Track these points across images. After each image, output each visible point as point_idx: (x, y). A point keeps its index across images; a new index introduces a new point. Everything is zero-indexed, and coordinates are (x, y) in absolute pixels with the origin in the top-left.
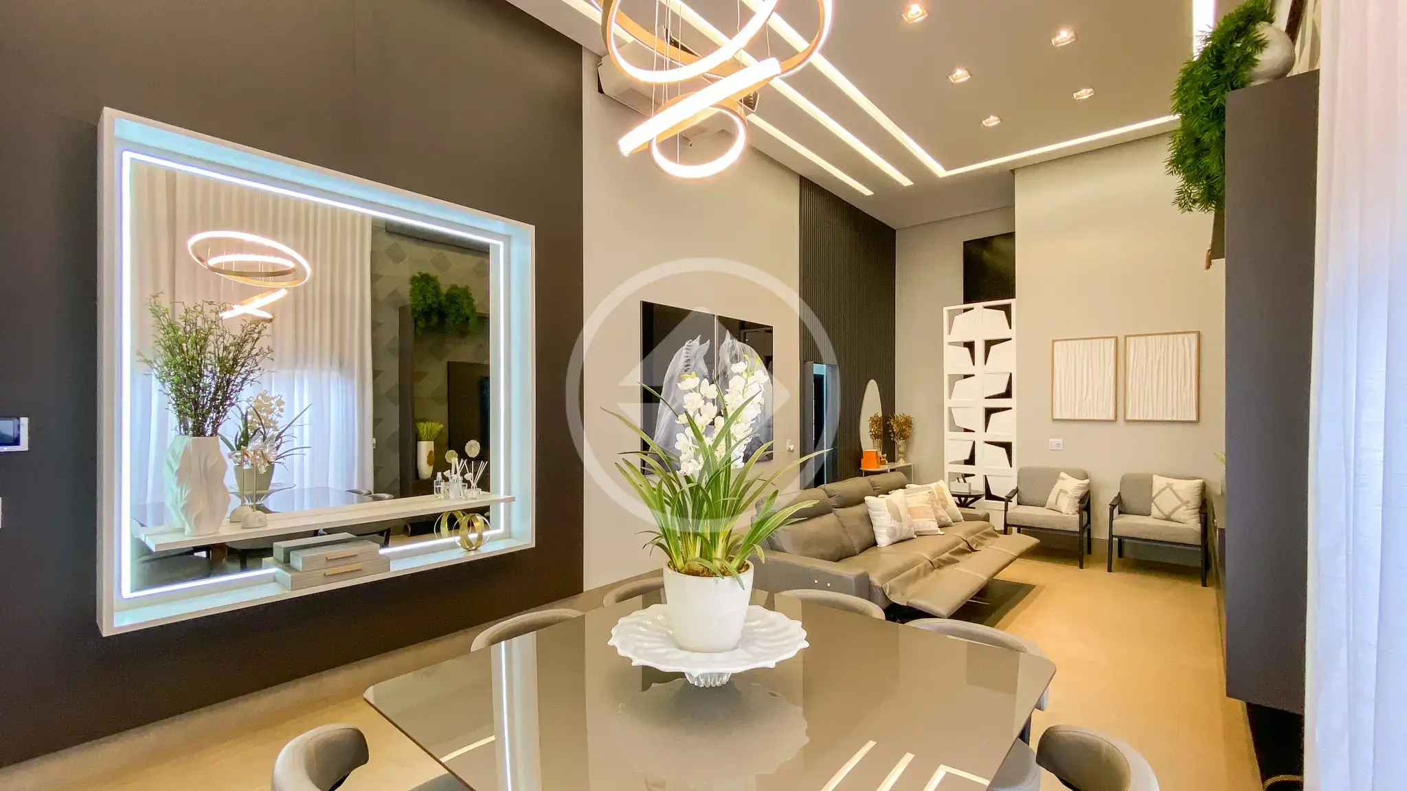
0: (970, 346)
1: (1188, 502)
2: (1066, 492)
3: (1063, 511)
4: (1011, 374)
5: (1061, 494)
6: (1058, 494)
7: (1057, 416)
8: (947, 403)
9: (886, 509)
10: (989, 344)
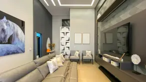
1: (90, 54)
2: (77, 54)
4: (69, 37)
7: (75, 43)
8: (61, 41)
9: (52, 63)
10: (66, 33)
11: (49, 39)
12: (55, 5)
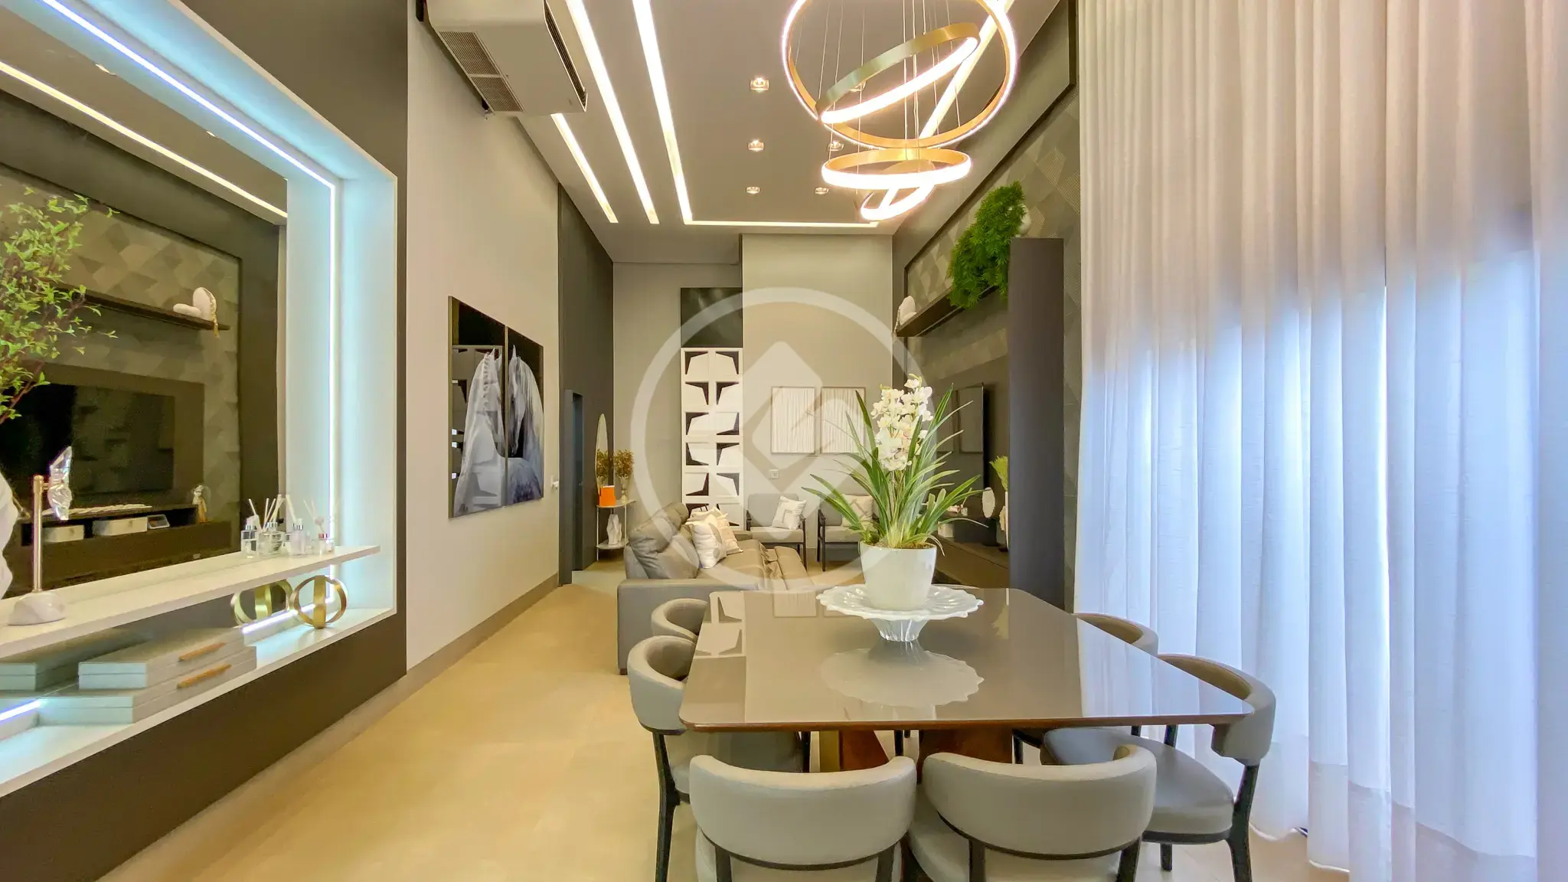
0: (704, 386)
1: (867, 512)
2: (791, 512)
3: (790, 527)
4: (738, 414)
5: (786, 514)
6: (784, 515)
7: (775, 451)
8: (685, 439)
9: (711, 532)
10: (721, 386)
11: (602, 419)
12: (654, 219)
